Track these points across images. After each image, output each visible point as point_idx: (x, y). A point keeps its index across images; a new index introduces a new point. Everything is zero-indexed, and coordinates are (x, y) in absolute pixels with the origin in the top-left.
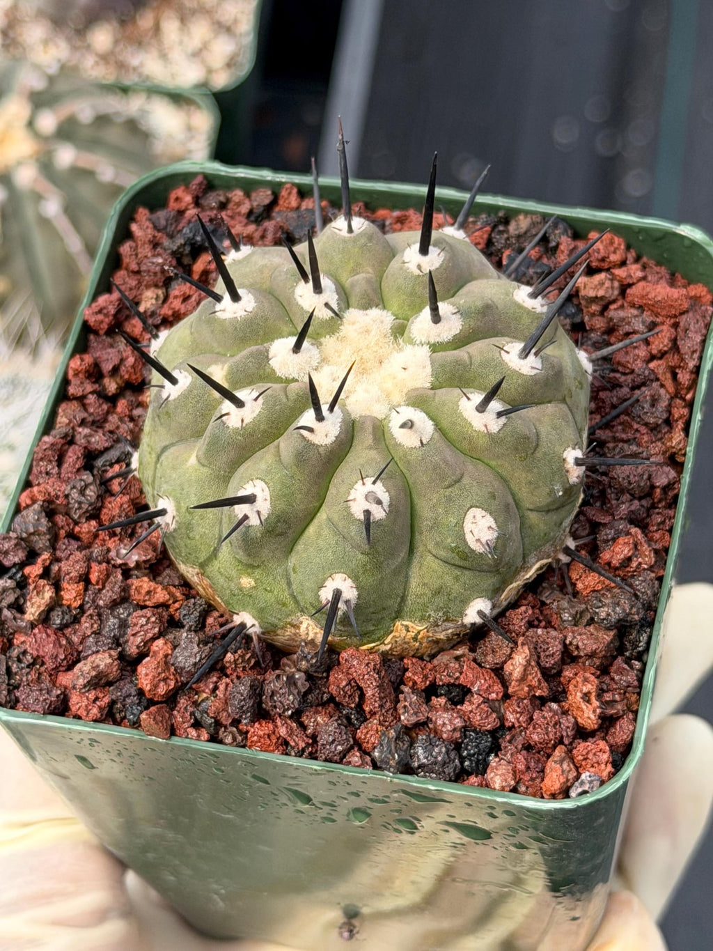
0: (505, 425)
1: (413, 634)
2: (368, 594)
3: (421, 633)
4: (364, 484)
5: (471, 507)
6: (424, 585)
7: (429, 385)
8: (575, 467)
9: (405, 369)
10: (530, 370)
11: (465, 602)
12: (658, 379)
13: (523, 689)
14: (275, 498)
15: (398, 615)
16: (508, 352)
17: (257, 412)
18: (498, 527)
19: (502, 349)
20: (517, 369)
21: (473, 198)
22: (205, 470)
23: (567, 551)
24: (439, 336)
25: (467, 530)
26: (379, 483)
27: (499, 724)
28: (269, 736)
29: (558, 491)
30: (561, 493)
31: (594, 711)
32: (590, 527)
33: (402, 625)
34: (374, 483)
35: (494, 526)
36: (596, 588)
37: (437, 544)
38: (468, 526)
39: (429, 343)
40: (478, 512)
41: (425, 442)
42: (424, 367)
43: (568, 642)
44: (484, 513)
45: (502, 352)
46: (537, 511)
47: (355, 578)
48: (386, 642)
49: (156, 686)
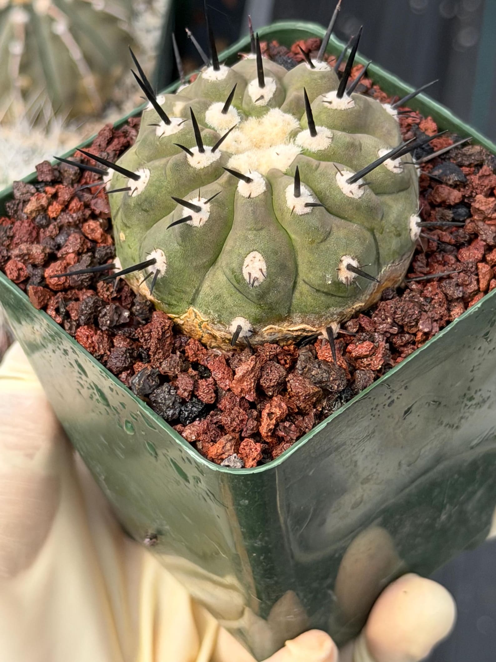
0: (307, 214)
1: (199, 322)
2: (173, 273)
3: (204, 323)
4: (199, 200)
5: (256, 250)
6: (211, 288)
7: (285, 171)
8: (346, 269)
9: (278, 154)
10: (349, 192)
11: (233, 315)
12: (477, 275)
13: (237, 388)
14: (150, 184)
15: (192, 302)
16: (342, 175)
17: (174, 132)
18: (268, 273)
19: (339, 171)
20: (341, 188)
21: (416, 94)
22: (136, 157)
23: (329, 330)
24: (310, 145)
25: (245, 264)
26: (208, 205)
27: (212, 402)
28: (88, 338)
29: (328, 280)
30: (330, 282)
31: (268, 425)
32: (359, 327)
33: (194, 311)
34: (206, 203)
35: (264, 270)
36: (327, 359)
37: (227, 264)
38: (247, 261)
39: (302, 147)
40: (258, 256)
41: (252, 196)
42: (289, 159)
43: (287, 380)
44: (261, 258)
45: (339, 173)
46: (310, 286)
47: (168, 258)
48: (181, 318)
49: (51, 277)
